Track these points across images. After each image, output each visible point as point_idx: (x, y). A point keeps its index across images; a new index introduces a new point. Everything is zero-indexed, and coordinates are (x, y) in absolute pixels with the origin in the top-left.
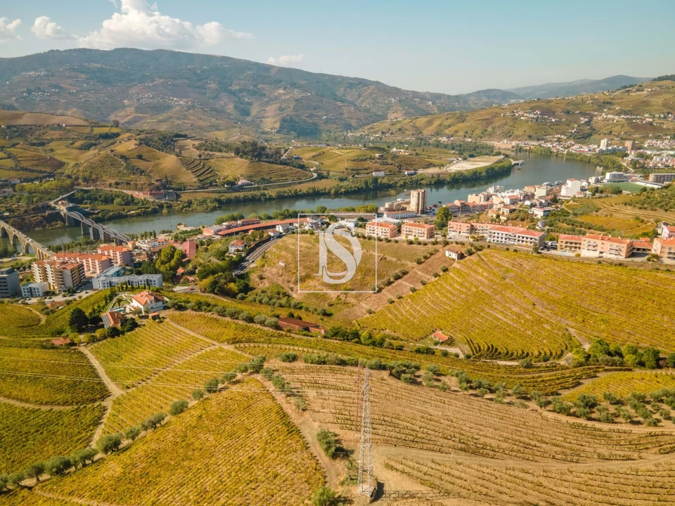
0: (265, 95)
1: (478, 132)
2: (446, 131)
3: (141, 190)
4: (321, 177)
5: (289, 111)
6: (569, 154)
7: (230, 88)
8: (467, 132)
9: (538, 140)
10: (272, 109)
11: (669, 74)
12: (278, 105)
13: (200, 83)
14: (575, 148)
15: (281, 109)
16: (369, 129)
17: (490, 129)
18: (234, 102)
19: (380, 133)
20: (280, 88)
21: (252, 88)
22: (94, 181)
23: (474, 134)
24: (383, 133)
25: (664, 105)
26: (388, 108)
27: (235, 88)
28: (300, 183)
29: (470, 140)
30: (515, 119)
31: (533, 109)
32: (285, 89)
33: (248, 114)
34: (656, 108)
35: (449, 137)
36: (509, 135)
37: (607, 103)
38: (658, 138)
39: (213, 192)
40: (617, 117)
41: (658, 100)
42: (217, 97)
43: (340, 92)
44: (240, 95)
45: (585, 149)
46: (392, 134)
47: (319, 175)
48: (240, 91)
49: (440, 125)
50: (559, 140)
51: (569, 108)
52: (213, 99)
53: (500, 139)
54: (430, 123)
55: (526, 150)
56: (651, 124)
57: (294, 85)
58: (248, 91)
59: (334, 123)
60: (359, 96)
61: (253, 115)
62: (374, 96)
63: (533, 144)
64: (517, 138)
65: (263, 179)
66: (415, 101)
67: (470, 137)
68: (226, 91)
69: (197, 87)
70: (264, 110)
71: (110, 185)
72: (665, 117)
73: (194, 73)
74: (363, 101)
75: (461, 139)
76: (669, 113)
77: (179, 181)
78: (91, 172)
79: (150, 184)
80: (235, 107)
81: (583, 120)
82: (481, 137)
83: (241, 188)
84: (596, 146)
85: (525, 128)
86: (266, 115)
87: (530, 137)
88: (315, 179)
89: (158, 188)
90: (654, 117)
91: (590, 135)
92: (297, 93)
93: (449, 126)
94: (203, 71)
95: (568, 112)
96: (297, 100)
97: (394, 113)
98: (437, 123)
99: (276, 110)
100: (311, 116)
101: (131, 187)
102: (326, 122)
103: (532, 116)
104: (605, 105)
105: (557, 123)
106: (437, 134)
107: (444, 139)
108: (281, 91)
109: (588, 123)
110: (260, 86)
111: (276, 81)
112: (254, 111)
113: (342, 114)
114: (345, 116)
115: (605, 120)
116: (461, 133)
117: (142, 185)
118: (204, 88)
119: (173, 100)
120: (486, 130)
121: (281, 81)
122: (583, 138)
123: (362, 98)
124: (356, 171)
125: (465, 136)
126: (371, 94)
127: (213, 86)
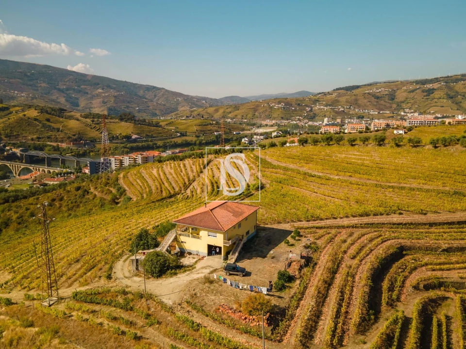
0: (87, 93)
1: (250, 116)
2: (230, 115)
3: (62, 142)
4: (182, 135)
5: (111, 104)
6: (309, 126)
7: (58, 87)
8: (243, 116)
9: (287, 120)
10: (96, 102)
11: (342, 87)
12: (101, 100)
13: (31, 83)
14: (310, 123)
15: (104, 102)
16: (176, 115)
17: (256, 114)
18: (64, 97)
19: (185, 117)
20: (98, 88)
21: (76, 88)
22: (17, 136)
23: (248, 117)
24: (187, 117)
25: (346, 102)
26: (178, 104)
27: (62, 87)
28: (172, 138)
29: (246, 120)
30: (271, 108)
31: (279, 103)
32: (103, 89)
33: (78, 106)
34: (342, 103)
35: (232, 119)
36: (269, 117)
37: (317, 100)
38: (350, 118)
39: (117, 143)
40: (325, 108)
41: (343, 99)
42: (49, 93)
43: (141, 93)
44: (68, 92)
45: (316, 124)
46: (193, 117)
47: (181, 134)
48: (67, 89)
49: (224, 112)
50: (299, 120)
51: (299, 102)
52: (46, 94)
53: (264, 120)
54: (217, 111)
55: (282, 126)
56: (344, 111)
57: (109, 87)
58: (74, 90)
59: (144, 112)
60: (155, 96)
61: (82, 106)
62: (166, 96)
63: (285, 122)
64: (274, 119)
65: (147, 135)
66: (194, 100)
67: (246, 119)
68: (55, 88)
69: (31, 85)
70: (91, 103)
71: (32, 139)
72: (350, 108)
73: (26, 75)
74: (158, 99)
75: (240, 120)
76: (351, 106)
77: (89, 136)
78: (10, 130)
79: (69, 138)
80: (67, 101)
81: (308, 109)
82: (253, 119)
83: (135, 141)
84: (321, 123)
85: (278, 113)
86: (93, 106)
87: (282, 118)
88: (180, 136)
89: (76, 140)
90: (344, 108)
91: (314, 117)
92: (113, 92)
93: (230, 112)
94: (33, 74)
95: (299, 105)
96: (115, 97)
97: (182, 107)
98: (221, 111)
99: (100, 103)
100: (128, 107)
101: (52, 140)
102: (139, 111)
103: (280, 106)
104: (316, 101)
105: (295, 110)
106: (224, 117)
107: (229, 120)
108: (100, 91)
109: (311, 110)
110: (82, 87)
111: (95, 84)
112: (83, 103)
113: (149, 107)
114: (151, 108)
115: (319, 109)
116: (239, 117)
117: (62, 138)
118: (35, 86)
119: (14, 93)
120: (254, 115)
121: (98, 84)
122: (312, 118)
123: (157, 98)
124: (204, 132)
125: (242, 118)
126: (163, 95)
127: (44, 85)
